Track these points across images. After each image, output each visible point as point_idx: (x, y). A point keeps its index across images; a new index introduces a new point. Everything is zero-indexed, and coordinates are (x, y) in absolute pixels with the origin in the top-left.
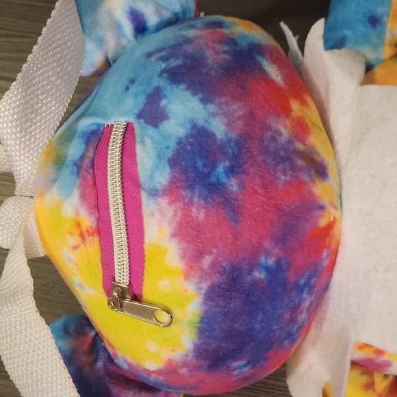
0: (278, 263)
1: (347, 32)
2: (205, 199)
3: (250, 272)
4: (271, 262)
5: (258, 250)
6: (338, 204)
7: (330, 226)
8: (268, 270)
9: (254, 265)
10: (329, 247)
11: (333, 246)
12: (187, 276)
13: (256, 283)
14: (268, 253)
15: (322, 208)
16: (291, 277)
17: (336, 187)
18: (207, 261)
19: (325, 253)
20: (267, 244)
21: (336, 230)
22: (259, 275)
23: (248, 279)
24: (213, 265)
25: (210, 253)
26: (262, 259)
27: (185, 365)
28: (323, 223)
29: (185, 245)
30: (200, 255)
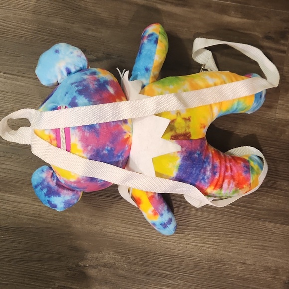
0: (111, 149)
1: (139, 73)
2: (89, 130)
3: (102, 151)
4: (109, 148)
5: (105, 145)
6: (131, 131)
7: (128, 138)
8: (108, 151)
9: (103, 149)
10: (127, 144)
11: (129, 144)
12: (84, 152)
13: (104, 155)
14: (108, 146)
15: (125, 132)
16: (115, 153)
17: (131, 126)
18: (89, 148)
19: (126, 146)
20: (108, 143)
21: (130, 139)
22: (105, 152)
23: (102, 153)
24: (91, 149)
25: (90, 146)
26: (106, 148)
27: (83, 180)
28: (125, 137)
29: (83, 143)
30: (87, 146)
